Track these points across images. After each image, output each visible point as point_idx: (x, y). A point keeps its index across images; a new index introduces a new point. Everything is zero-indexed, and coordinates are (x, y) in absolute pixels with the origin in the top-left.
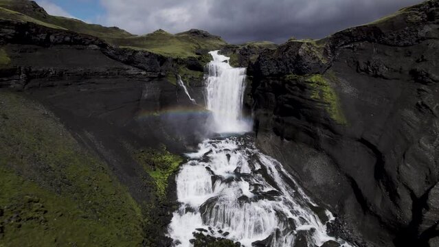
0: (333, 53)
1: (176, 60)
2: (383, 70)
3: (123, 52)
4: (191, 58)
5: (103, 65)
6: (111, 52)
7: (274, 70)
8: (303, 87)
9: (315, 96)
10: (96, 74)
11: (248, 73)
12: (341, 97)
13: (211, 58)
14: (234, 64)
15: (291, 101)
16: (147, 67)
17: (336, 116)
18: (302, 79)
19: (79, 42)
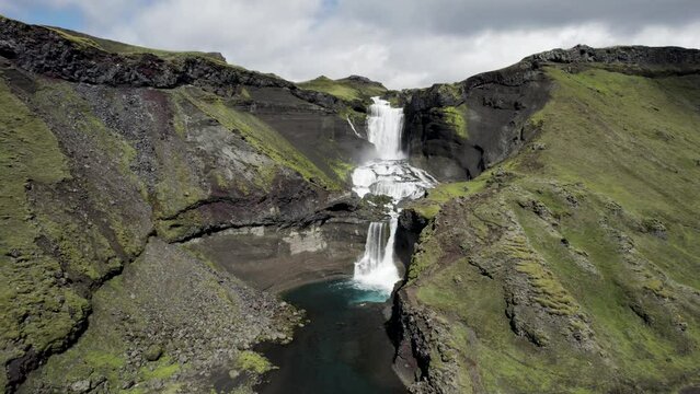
0: (467, 92)
1: (344, 102)
2: (500, 103)
3: (308, 93)
4: (356, 101)
5: (295, 103)
6: (298, 93)
7: (423, 106)
8: (440, 116)
9: (449, 121)
10: (292, 108)
11: (405, 112)
12: (468, 121)
13: (372, 102)
14: (393, 106)
15: (434, 127)
16: (326, 105)
17: (462, 133)
18: (440, 110)
19: (277, 85)
